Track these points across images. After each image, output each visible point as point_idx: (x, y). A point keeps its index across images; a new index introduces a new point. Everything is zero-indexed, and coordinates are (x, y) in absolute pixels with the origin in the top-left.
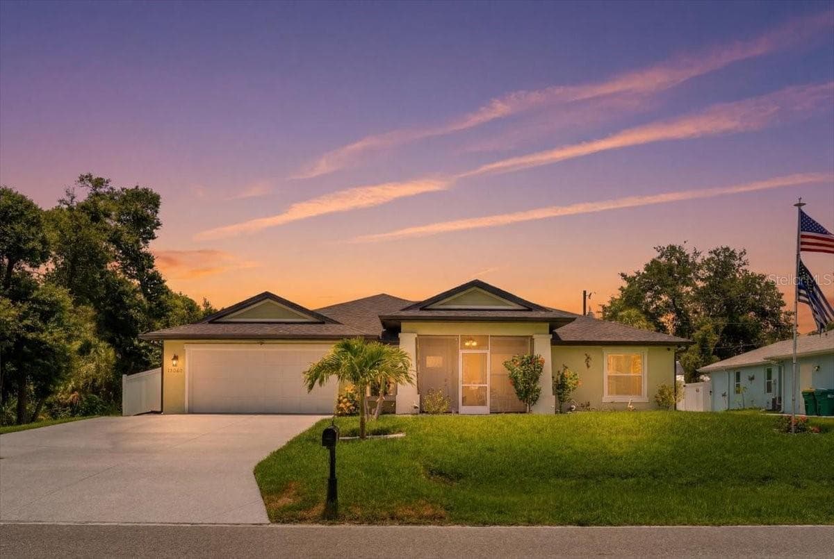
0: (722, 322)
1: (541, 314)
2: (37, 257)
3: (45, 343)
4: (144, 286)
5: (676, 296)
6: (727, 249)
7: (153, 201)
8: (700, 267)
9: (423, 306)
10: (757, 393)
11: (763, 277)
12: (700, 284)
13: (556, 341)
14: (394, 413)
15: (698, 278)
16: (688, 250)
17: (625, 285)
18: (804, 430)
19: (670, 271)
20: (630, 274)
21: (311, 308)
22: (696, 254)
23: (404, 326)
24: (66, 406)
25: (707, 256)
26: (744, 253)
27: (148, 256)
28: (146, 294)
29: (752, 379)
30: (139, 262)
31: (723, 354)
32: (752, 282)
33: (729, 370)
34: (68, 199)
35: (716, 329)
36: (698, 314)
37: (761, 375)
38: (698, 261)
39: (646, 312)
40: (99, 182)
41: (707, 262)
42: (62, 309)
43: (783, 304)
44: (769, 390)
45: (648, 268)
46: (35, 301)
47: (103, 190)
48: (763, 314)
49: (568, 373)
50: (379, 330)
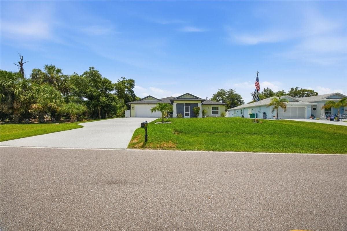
0: (231, 102)
1: (200, 99)
2: (112, 90)
3: (112, 105)
4: (132, 96)
5: (223, 98)
6: (232, 89)
7: (133, 81)
8: (227, 93)
9: (178, 98)
10: (239, 114)
11: (238, 94)
12: (227, 96)
13: (202, 104)
14: (172, 117)
15: (226, 94)
16: (225, 90)
17: (213, 96)
18: (259, 122)
19: (222, 93)
20: (215, 94)
21: (159, 99)
22: (226, 90)
23: (174, 101)
24: (120, 116)
25: (228, 91)
26: (235, 90)
27: (133, 91)
28: (133, 97)
29: (238, 111)
30: (131, 92)
31: (231, 107)
32: (236, 95)
33: (233, 110)
34: (118, 81)
35: (230, 103)
36: (227, 100)
37: (240, 111)
38: (227, 92)
39: (217, 100)
40: (124, 78)
41: (228, 92)
42: (115, 99)
43: (242, 99)
44: (241, 113)
45: (218, 93)
46: (110, 97)
47: (125, 80)
48: (238, 100)
49: (205, 110)
50: (170, 102)
